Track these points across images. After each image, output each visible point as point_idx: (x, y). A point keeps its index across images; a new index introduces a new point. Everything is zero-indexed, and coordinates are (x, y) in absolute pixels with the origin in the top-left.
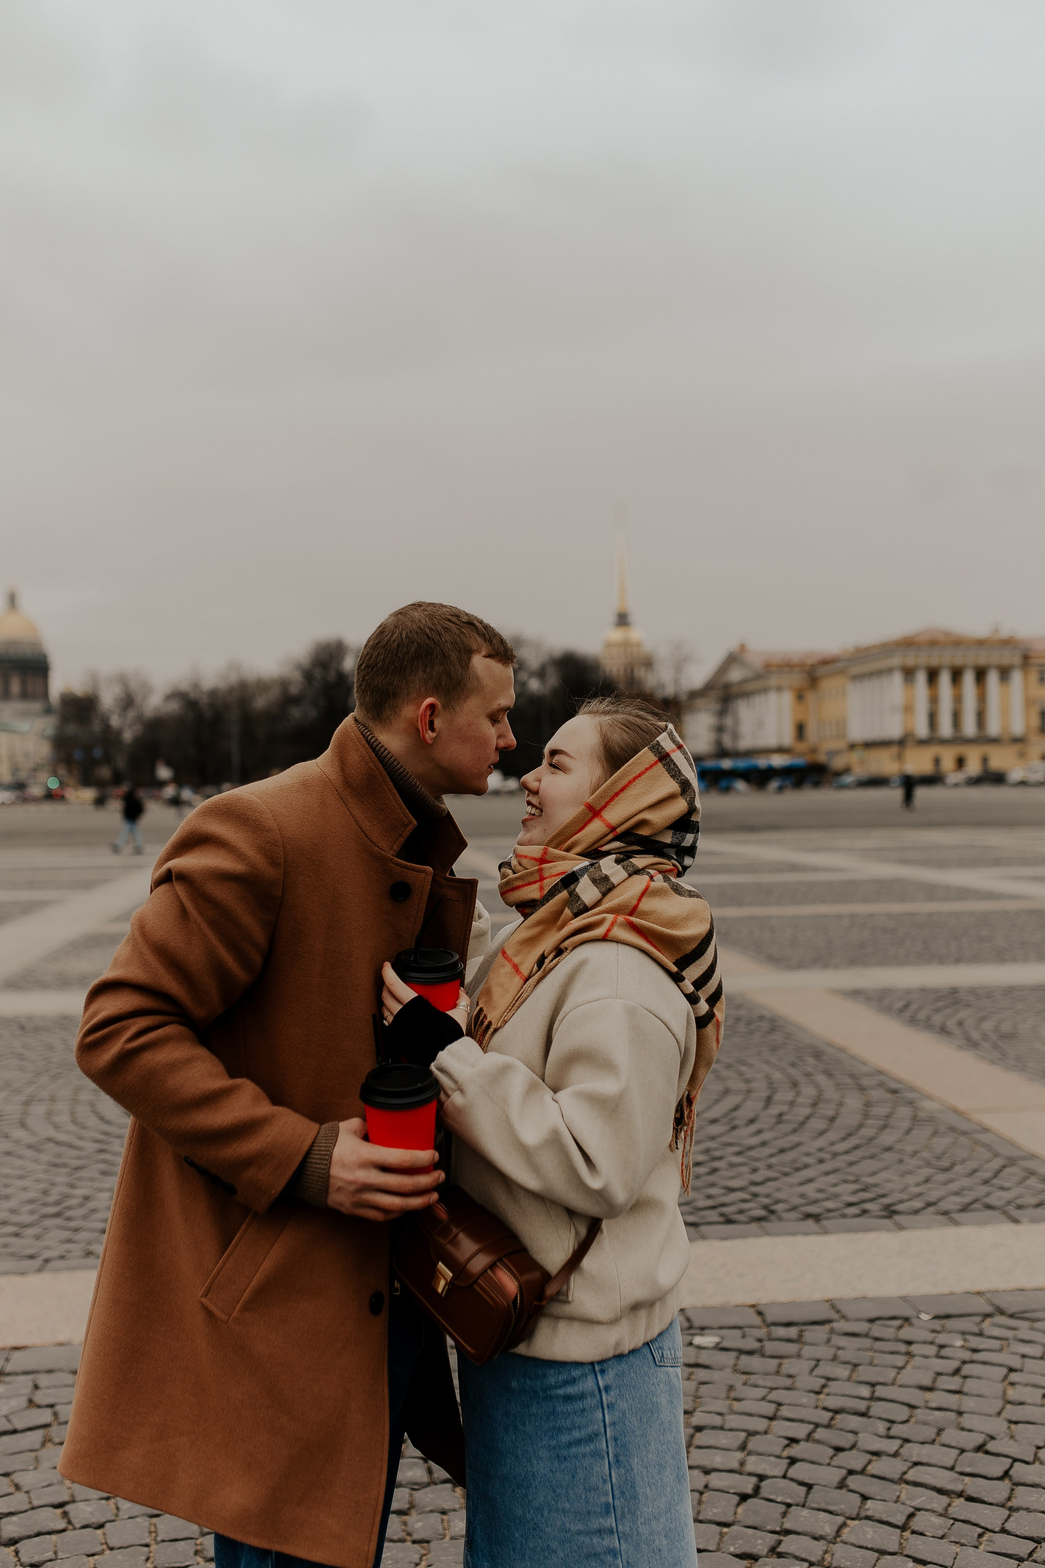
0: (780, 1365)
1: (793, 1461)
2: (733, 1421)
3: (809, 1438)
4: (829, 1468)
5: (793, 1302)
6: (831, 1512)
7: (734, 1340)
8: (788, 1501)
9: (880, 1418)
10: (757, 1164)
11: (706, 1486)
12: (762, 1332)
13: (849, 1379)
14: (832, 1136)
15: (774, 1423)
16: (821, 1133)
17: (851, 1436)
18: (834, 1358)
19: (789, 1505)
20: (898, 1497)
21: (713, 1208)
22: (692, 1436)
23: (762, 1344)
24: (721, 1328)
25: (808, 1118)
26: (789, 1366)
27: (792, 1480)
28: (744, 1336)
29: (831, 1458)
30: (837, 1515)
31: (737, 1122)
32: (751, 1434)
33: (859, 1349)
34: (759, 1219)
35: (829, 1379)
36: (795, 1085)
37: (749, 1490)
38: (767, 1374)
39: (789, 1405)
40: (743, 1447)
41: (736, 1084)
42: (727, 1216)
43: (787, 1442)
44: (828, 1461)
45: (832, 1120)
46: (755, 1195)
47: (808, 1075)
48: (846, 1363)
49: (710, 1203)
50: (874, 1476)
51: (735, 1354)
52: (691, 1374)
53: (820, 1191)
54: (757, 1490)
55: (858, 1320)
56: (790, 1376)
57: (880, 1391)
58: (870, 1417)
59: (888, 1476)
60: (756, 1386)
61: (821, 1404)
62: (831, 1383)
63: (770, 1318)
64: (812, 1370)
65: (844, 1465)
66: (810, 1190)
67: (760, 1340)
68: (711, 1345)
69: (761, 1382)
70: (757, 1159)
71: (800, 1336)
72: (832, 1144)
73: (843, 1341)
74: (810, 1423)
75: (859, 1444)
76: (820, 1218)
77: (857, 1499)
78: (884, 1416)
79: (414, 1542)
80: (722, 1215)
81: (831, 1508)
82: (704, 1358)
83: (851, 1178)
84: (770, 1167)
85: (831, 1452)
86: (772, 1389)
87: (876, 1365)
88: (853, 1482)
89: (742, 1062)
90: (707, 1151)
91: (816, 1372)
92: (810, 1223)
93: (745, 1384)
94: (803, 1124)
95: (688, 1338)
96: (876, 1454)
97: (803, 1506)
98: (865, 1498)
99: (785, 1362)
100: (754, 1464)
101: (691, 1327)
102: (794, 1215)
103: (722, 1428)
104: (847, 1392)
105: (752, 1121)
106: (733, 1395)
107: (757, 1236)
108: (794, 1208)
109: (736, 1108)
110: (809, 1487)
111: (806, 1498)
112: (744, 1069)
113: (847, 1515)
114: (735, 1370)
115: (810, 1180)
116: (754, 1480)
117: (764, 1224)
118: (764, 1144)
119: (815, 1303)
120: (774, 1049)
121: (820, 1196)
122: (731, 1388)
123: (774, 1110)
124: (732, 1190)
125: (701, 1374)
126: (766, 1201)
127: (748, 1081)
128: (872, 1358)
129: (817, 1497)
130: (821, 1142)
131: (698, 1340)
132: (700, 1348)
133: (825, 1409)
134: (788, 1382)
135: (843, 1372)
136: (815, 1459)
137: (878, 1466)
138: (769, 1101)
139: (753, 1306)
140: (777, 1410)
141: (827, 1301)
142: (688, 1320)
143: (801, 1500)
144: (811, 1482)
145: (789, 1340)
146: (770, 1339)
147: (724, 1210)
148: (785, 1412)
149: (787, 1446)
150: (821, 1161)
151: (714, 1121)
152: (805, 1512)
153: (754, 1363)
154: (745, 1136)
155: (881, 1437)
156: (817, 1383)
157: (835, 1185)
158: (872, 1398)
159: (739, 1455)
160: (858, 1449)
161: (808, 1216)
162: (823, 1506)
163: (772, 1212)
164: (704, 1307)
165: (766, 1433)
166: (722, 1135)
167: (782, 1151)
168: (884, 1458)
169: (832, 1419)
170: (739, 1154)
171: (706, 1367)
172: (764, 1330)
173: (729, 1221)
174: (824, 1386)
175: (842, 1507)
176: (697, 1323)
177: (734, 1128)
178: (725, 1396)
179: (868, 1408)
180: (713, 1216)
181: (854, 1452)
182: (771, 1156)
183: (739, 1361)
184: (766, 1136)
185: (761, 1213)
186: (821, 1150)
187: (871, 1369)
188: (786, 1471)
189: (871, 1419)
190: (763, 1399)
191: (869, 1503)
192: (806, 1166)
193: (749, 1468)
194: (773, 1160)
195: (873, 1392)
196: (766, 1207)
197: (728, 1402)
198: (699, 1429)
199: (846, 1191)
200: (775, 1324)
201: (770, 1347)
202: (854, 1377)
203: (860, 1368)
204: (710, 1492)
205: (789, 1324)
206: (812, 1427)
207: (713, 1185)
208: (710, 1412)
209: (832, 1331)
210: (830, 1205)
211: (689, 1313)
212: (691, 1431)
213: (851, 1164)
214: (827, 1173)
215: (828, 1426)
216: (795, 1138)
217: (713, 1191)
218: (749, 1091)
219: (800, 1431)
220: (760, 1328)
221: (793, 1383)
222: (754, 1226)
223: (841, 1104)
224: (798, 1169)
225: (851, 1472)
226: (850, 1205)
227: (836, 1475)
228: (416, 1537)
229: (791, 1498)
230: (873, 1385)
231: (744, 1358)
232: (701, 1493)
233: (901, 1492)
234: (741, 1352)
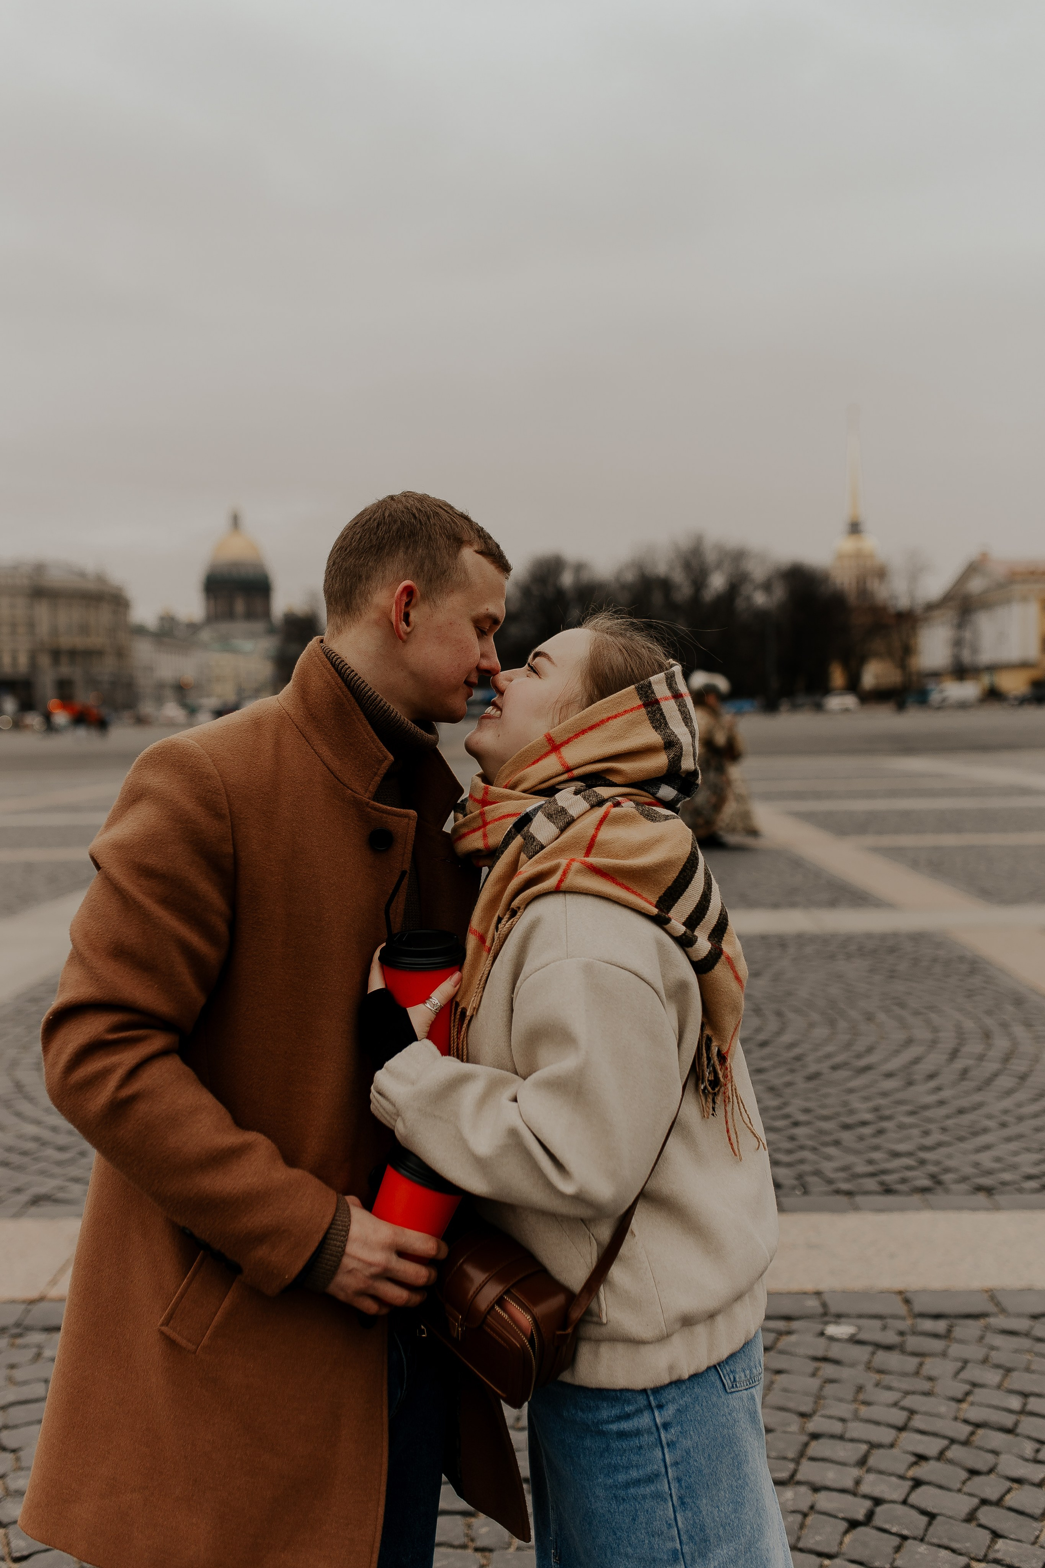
0: (921, 1364)
1: (918, 1483)
2: (856, 1430)
3: (940, 1456)
4: (960, 1496)
5: (946, 1291)
6: (953, 1551)
7: (873, 1331)
8: (905, 1532)
9: (1029, 1438)
10: (932, 1126)
11: (812, 1507)
12: (905, 1325)
13: (999, 1387)
14: (1020, 1096)
15: (904, 1435)
16: (1009, 1093)
17: (990, 1458)
18: (985, 1361)
19: (904, 1538)
20: (1037, 1537)
21: (873, 1175)
22: (806, 1445)
23: (905, 1338)
24: (860, 1316)
25: (996, 1075)
26: (931, 1366)
27: (913, 1507)
28: (884, 1328)
29: (964, 1483)
30: (961, 1554)
31: (916, 1077)
32: (874, 1446)
33: (1016, 1351)
34: (924, 1190)
35: (974, 1385)
36: (987, 1035)
37: (860, 1516)
38: (904, 1374)
39: (926, 1414)
40: (862, 1462)
41: (922, 1033)
42: (887, 1185)
43: (913, 1459)
44: (958, 1486)
45: (1023, 1077)
46: (923, 1162)
47: (1004, 1025)
48: (998, 1366)
49: (870, 1169)
50: (1011, 1509)
51: (869, 1349)
52: (817, 1369)
53: (998, 1160)
54: (870, 1515)
55: (1019, 1315)
56: (930, 1379)
57: (1034, 1404)
58: (1017, 1435)
59: (1028, 1510)
60: (889, 1388)
61: (962, 1415)
62: (977, 1391)
63: (918, 1308)
64: (957, 1373)
65: (977, 1492)
66: (986, 1159)
67: (902, 1333)
68: (845, 1337)
69: (895, 1384)
70: (930, 1120)
71: (949, 1331)
72: (1020, 1105)
73: (999, 1340)
74: (944, 1437)
75: (1000, 1468)
76: (994, 1192)
77: (987, 1536)
78: (1035, 1435)
79: (477, 1550)
80: (882, 1183)
81: (955, 1545)
82: (835, 1351)
83: (1035, 1145)
84: (944, 1130)
85: (964, 1475)
86: (907, 1393)
87: (1033, 1372)
88: (986, 1515)
89: (932, 1008)
90: (876, 1109)
91: (964, 1375)
92: (981, 1198)
93: (877, 1385)
94: (989, 1081)
95: (818, 1327)
96: (1019, 1481)
97: (922, 1540)
98: (996, 1535)
99: (928, 1361)
100: (872, 1485)
101: (825, 1314)
102: (964, 1187)
103: (841, 1438)
104: (995, 1402)
105: (931, 1076)
106: (861, 1397)
107: (918, 1209)
108: (964, 1179)
109: (917, 1061)
110: (932, 1516)
111: (926, 1530)
112: (933, 1016)
113: (972, 1555)
114: (869, 1367)
115: (987, 1147)
116: (868, 1504)
117: (929, 1197)
118: (941, 1103)
119: (972, 1292)
120: (970, 994)
121: (997, 1165)
122: (860, 1389)
123: (959, 1064)
124: (896, 1155)
125: (828, 1370)
126: (933, 1169)
127: (935, 1030)
128: (1030, 1362)
129: (938, 1532)
130: (1007, 1103)
131: (832, 1330)
132: (832, 1339)
133: (966, 1422)
134: (926, 1386)
135: (993, 1377)
136: (943, 1482)
137: (1018, 1498)
138: (954, 1054)
139: (900, 1293)
140: (909, 1419)
141: (987, 1291)
142: (824, 1305)
143: (919, 1533)
144: (935, 1511)
145: (936, 1336)
146: (915, 1333)
147: (887, 1178)
148: (918, 1422)
149: (915, 1464)
150: (1004, 1125)
151: (889, 1075)
152: (922, 1548)
153: (893, 1360)
154: (921, 1093)
155: (1027, 1460)
156: (960, 1389)
157: (1016, 1153)
158: (1023, 1412)
159: (855, 1472)
160: (997, 1474)
161: (979, 1189)
162: (945, 1542)
163: (939, 1183)
164: (844, 1292)
165: (892, 1446)
166: (897, 1090)
167: (961, 1111)
168: (1027, 1488)
169: (972, 1433)
170: (912, 1113)
171: (837, 1362)
172: (909, 1322)
173: (888, 1191)
174: (968, 1394)
175: (968, 1545)
176: (834, 1309)
177: (910, 1083)
178: (852, 1399)
179: (1016, 1424)
180: (871, 1184)
181: (992, 1476)
182: (948, 1117)
183: (875, 1356)
184: (946, 1094)
185: (926, 1183)
186: (1006, 1112)
187: (1027, 1376)
188: (908, 1495)
189: (1019, 1438)
190: (895, 1404)
191: (1000, 1544)
192: (985, 1130)
193: (864, 1489)
194: (950, 1123)
195: (1025, 1404)
196: (933, 1177)
197: (853, 1406)
198: (815, 1436)
199: (1027, 1162)
200: (923, 1315)
201: (913, 1342)
202: (1006, 1385)
203: (1015, 1374)
204: (816, 1516)
205: (937, 1317)
206: (945, 1442)
207: (876, 1148)
208: (830, 1417)
209: (987, 1328)
210: (1007, 1176)
211: (826, 1297)
212: (805, 1438)
213: (1038, 1130)
214: (1009, 1140)
215: (966, 1443)
216: (977, 1098)
217: (876, 1155)
218: (933, 1043)
219: (932, 1446)
220: (903, 1318)
221: (933, 1387)
222: (916, 1198)
223: (1036, 1059)
224: (975, 1134)
225: (984, 1502)
226: (1029, 1177)
227: (965, 1505)
228: (479, 1543)
229: (908, 1529)
230: (1025, 1395)
231: (881, 1355)
232: (805, 1515)
233: (1041, 1531)
234: (878, 1346)
